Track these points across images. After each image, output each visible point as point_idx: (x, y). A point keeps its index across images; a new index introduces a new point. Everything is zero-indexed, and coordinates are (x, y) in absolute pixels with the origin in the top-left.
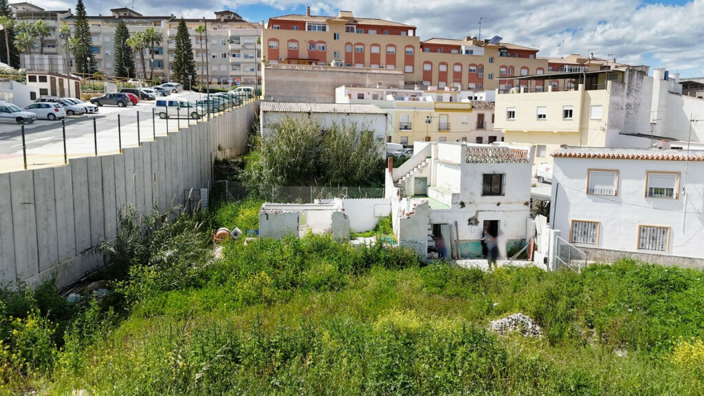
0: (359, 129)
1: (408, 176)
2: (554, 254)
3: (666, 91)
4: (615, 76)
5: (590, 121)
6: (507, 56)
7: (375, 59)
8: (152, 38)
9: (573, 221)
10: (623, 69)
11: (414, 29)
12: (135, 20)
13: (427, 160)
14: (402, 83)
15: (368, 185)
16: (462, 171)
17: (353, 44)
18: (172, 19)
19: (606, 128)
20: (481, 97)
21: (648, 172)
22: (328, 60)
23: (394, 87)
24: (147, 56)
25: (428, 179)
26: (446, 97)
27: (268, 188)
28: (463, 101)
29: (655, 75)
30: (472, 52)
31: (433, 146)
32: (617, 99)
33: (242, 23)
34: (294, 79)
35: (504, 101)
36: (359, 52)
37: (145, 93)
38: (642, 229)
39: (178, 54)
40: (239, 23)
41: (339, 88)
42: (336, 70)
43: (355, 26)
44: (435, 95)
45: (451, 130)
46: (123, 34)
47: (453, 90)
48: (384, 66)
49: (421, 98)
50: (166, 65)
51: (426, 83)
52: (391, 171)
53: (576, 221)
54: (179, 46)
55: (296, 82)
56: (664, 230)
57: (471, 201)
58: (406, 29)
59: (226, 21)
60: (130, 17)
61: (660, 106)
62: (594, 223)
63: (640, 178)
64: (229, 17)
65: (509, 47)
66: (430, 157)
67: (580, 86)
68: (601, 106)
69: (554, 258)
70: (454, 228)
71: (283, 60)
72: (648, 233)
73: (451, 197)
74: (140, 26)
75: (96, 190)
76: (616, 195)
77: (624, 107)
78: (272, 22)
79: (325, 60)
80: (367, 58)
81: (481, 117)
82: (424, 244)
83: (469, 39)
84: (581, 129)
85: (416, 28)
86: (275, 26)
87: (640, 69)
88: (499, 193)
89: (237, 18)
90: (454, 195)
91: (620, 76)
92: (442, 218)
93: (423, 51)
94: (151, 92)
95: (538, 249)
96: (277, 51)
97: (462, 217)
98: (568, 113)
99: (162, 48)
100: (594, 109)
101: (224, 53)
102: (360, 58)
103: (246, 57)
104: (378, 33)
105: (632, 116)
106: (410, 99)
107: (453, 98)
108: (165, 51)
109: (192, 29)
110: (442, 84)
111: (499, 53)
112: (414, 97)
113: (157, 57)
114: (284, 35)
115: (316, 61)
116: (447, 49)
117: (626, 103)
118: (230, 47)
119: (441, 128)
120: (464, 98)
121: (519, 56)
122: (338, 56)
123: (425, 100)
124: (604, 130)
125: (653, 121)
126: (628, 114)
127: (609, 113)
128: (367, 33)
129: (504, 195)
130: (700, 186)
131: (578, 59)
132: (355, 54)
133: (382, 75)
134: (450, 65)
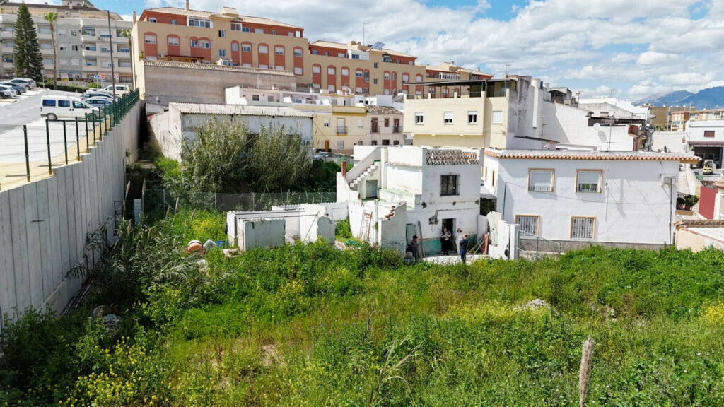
1: (359, 179)
2: (515, 246)
3: (542, 99)
4: (509, 83)
5: (492, 126)
6: (390, 62)
7: (263, 59)
9: (517, 216)
10: (516, 79)
11: (301, 31)
13: (376, 163)
14: (294, 85)
15: (301, 190)
16: (423, 173)
19: (506, 132)
20: (372, 102)
21: (578, 170)
22: (213, 58)
23: (287, 89)
25: (378, 182)
26: (341, 101)
28: (357, 105)
29: (534, 83)
30: (358, 56)
31: (381, 150)
32: (513, 105)
33: (97, 12)
34: (177, 77)
36: (247, 51)
38: (574, 220)
39: (19, 44)
40: (93, 12)
41: (231, 89)
42: (225, 69)
43: (241, 25)
44: (330, 98)
45: (349, 134)
47: (346, 93)
48: (273, 67)
49: (318, 101)
51: (317, 86)
52: (343, 174)
53: (520, 216)
54: (20, 34)
55: (181, 81)
56: (591, 220)
57: (432, 201)
58: (294, 30)
59: (75, 9)
61: (538, 112)
62: (535, 216)
63: (571, 176)
64: (78, 4)
65: (391, 54)
66: (380, 160)
67: (483, 93)
68: (501, 111)
69: (515, 250)
70: (417, 228)
71: (162, 56)
73: (414, 198)
76: (553, 190)
77: (518, 113)
78: (147, 14)
79: (209, 58)
80: (255, 58)
81: (374, 122)
82: (403, 244)
83: (354, 43)
84: (484, 132)
85: (303, 30)
86: (150, 18)
87: (525, 79)
88: (454, 193)
89: (88, 6)
90: (417, 196)
91: (513, 84)
92: (408, 219)
93: (311, 53)
94: (5, 89)
95: (493, 242)
96: (155, 46)
97: (424, 217)
98: (472, 118)
100: (495, 114)
101: (74, 44)
102: (248, 58)
103: (103, 50)
104: (264, 32)
105: (522, 121)
106: (307, 102)
107: (347, 102)
109: (36, 15)
110: (332, 88)
111: (383, 58)
112: (310, 100)
114: (163, 29)
115: (201, 59)
116: (334, 52)
117: (518, 109)
118: (83, 38)
119: (339, 131)
120: (357, 103)
121: (400, 62)
122: (224, 55)
123: (321, 103)
124: (504, 133)
125: (534, 125)
126: (520, 119)
127: (509, 118)
128: (254, 31)
129: (458, 195)
130: (618, 181)
131: (450, 67)
132: (242, 53)
133: (274, 77)
134: (338, 68)
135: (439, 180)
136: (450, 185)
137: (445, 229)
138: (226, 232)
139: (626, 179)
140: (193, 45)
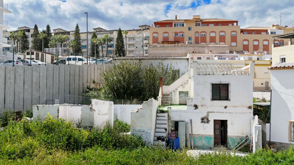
1: (175, 90)
7: (213, 40)
8: (107, 39)
11: (237, 22)
14: (228, 52)
16: (194, 81)
17: (200, 32)
22: (185, 42)
25: (189, 92)
26: (255, 58)
28: (266, 60)
30: (275, 33)
34: (163, 52)
35: (278, 52)
36: (203, 36)
39: (117, 46)
42: (188, 46)
43: (201, 23)
44: (248, 57)
45: (257, 77)
47: (259, 53)
48: (218, 43)
51: (245, 52)
52: (161, 86)
54: (118, 42)
57: (203, 104)
58: (232, 22)
59: (143, 30)
64: (145, 28)
70: (189, 125)
71: (160, 43)
74: (103, 34)
78: (156, 24)
79: (183, 41)
80: (208, 39)
83: (273, 26)
85: (238, 21)
86: (157, 26)
89: (149, 28)
90: (189, 99)
93: (243, 34)
96: (157, 38)
97: (196, 116)
99: (113, 44)
102: (204, 40)
104: (214, 26)
107: (260, 59)
112: (232, 58)
114: (161, 30)
115: (178, 42)
116: (258, 32)
118: (145, 42)
120: (266, 58)
122: (191, 39)
123: (239, 59)
128: (208, 26)
129: (230, 100)
132: (201, 37)
133: (215, 48)
134: (261, 41)
135: (210, 88)
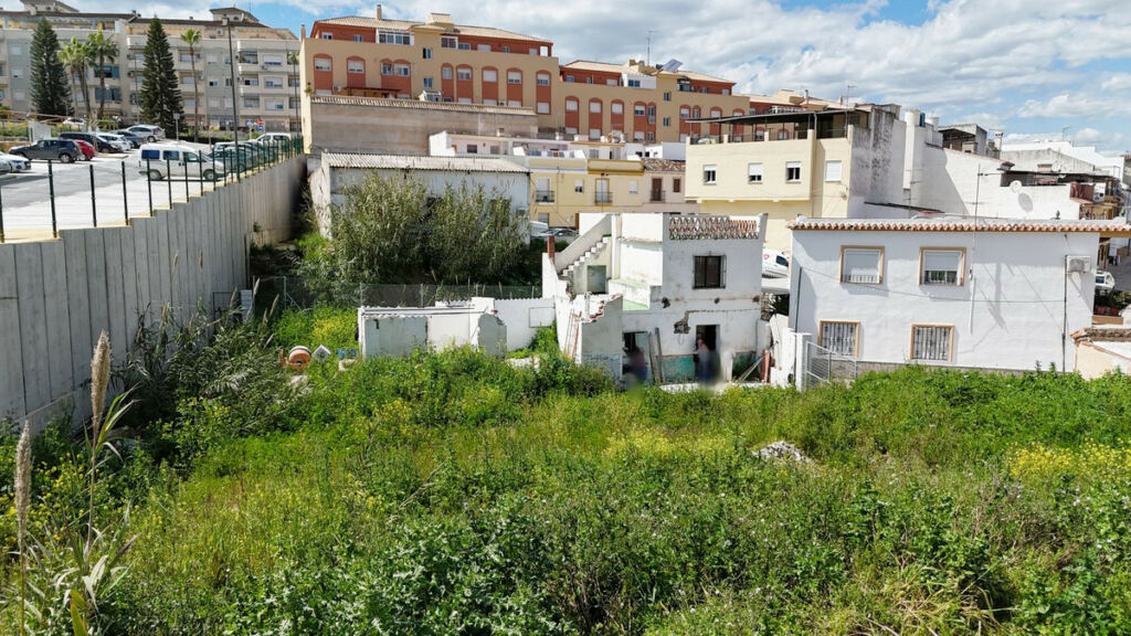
0: (488, 196)
1: (577, 264)
2: (803, 368)
3: (922, 143)
4: (856, 116)
5: (825, 185)
6: (691, 91)
7: (490, 91)
8: (101, 50)
9: (822, 323)
10: (868, 109)
11: (549, 46)
12: (68, 20)
13: (605, 240)
14: (535, 130)
16: (664, 251)
18: (134, 19)
19: (848, 194)
20: (656, 153)
21: (922, 249)
22: (414, 90)
23: (523, 135)
24: (92, 80)
25: (607, 269)
26: (604, 152)
27: (347, 289)
28: (630, 158)
29: (908, 118)
30: (638, 84)
31: (614, 218)
32: (861, 152)
33: (260, 29)
34: (360, 120)
35: (698, 156)
36: (465, 79)
37: (105, 141)
38: (917, 330)
39: (149, 77)
40: (255, 29)
41: (436, 136)
42: (430, 106)
43: (456, 38)
44: (587, 148)
45: (614, 204)
46: (47, 42)
47: (613, 141)
48: (505, 102)
49: (567, 153)
50: (125, 97)
51: (570, 131)
52: (552, 256)
53: (826, 323)
54: (150, 63)
55: (364, 125)
56: (946, 330)
57: (679, 297)
58: (537, 45)
59: (231, 25)
60: (57, 14)
61: (915, 163)
62: (852, 324)
63: (912, 258)
64: (236, 18)
65: (693, 78)
66: (610, 235)
67: (810, 132)
68: (840, 161)
69: (804, 374)
70: (654, 338)
71: (340, 89)
72: (924, 337)
73: (649, 292)
74: (77, 29)
75: (97, 284)
76: (881, 282)
77: (871, 164)
78: (320, 27)
79: (409, 92)
80: (478, 90)
81: (657, 183)
82: (617, 361)
83: (632, 63)
84: (813, 195)
85: (552, 44)
86: (324, 34)
87: (888, 109)
88: (717, 284)
89: (251, 21)
90: (653, 288)
91: (863, 120)
92: (637, 323)
93: (564, 80)
94: (113, 139)
95: (777, 364)
96: (330, 74)
97: (666, 321)
98: (793, 173)
99: (117, 68)
100: (830, 166)
101: (229, 77)
102: (466, 90)
103: (269, 84)
104: (493, 50)
105: (880, 178)
106: (549, 155)
107: (615, 154)
108: (123, 72)
109: (174, 36)
110: (595, 133)
111: (678, 86)
112: (556, 152)
113: (109, 83)
114: (341, 49)
115: (396, 92)
116: (600, 78)
117: (872, 158)
118: (240, 68)
119: (599, 199)
120: (631, 154)
121: (708, 91)
122: (430, 85)
123: (572, 155)
124: (844, 197)
125: (907, 185)
126: (875, 174)
127: (852, 172)
129: (724, 287)
130: (992, 267)
131: (791, 98)
132: (458, 82)
133: (504, 117)
134: (606, 103)
135: (691, 265)
136: (709, 273)
137: (700, 341)
138: (357, 337)
139: (1007, 264)
140: (385, 72)
